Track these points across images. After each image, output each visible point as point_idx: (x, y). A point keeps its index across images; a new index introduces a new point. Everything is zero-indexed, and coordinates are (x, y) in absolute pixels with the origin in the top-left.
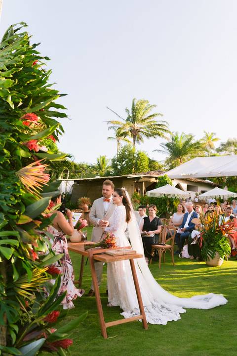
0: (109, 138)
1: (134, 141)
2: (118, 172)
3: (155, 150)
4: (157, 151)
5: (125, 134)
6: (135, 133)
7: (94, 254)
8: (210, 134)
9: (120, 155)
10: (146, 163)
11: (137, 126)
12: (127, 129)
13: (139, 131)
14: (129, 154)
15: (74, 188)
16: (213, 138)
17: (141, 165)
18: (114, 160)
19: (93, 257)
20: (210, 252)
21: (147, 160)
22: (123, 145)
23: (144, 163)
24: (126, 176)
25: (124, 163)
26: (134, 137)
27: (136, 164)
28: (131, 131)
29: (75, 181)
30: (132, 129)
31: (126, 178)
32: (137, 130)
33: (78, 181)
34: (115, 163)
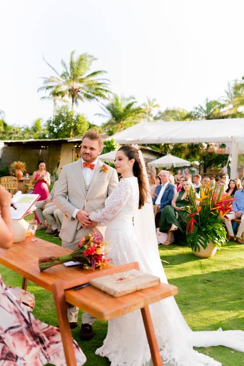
0: (44, 98)
1: (73, 102)
2: (56, 135)
3: (96, 114)
4: (98, 115)
5: (62, 94)
6: (73, 93)
7: (65, 290)
8: (152, 99)
9: (56, 116)
10: (85, 127)
11: (76, 85)
12: (65, 88)
13: (79, 91)
14: (67, 117)
15: (4, 152)
16: (155, 104)
18: (49, 122)
19: (64, 297)
20: (202, 240)
21: (86, 124)
22: (61, 106)
23: (83, 127)
24: (66, 139)
25: (61, 126)
26: (73, 96)
27: (75, 128)
28: (69, 91)
29: (5, 143)
30: (71, 88)
31: (66, 142)
32: (76, 89)
33: (9, 145)
34: (51, 125)
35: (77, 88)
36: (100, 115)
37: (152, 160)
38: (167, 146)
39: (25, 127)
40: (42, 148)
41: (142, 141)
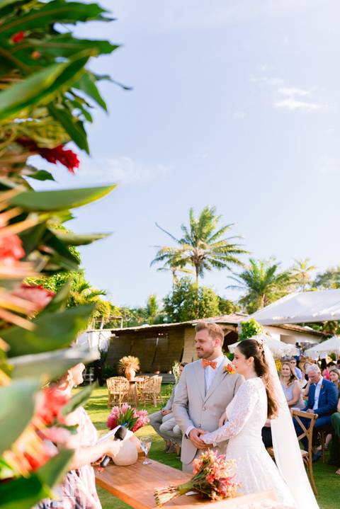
0: (160, 269)
1: (197, 272)
2: (177, 318)
5: (183, 262)
6: (198, 262)
8: (304, 260)
10: (214, 304)
11: (201, 252)
12: (186, 255)
13: (204, 258)
14: (189, 292)
15: (111, 343)
16: (308, 266)
17: (207, 307)
21: (215, 299)
22: (180, 278)
23: (210, 304)
24: (190, 322)
25: (182, 304)
26: (197, 265)
28: (192, 258)
29: (113, 332)
30: (193, 254)
31: (190, 326)
32: (200, 256)
33: (117, 333)
34: (170, 304)
35: (202, 254)
36: (234, 287)
37: (312, 346)
38: (331, 324)
39: (137, 309)
40: (159, 337)
41: (294, 318)
